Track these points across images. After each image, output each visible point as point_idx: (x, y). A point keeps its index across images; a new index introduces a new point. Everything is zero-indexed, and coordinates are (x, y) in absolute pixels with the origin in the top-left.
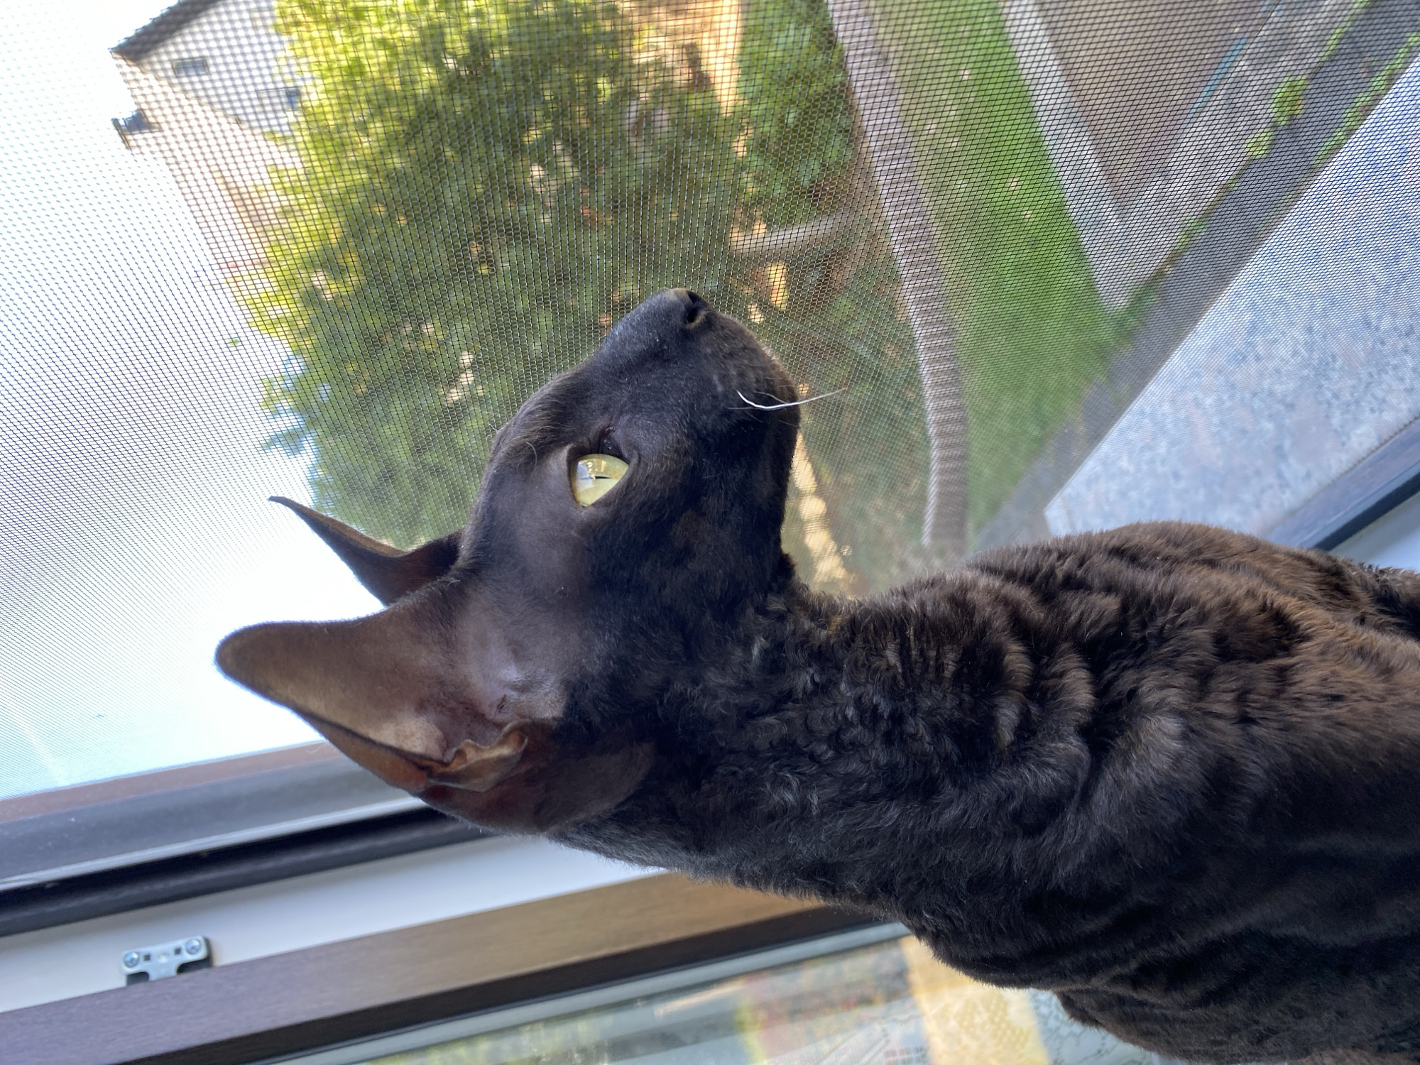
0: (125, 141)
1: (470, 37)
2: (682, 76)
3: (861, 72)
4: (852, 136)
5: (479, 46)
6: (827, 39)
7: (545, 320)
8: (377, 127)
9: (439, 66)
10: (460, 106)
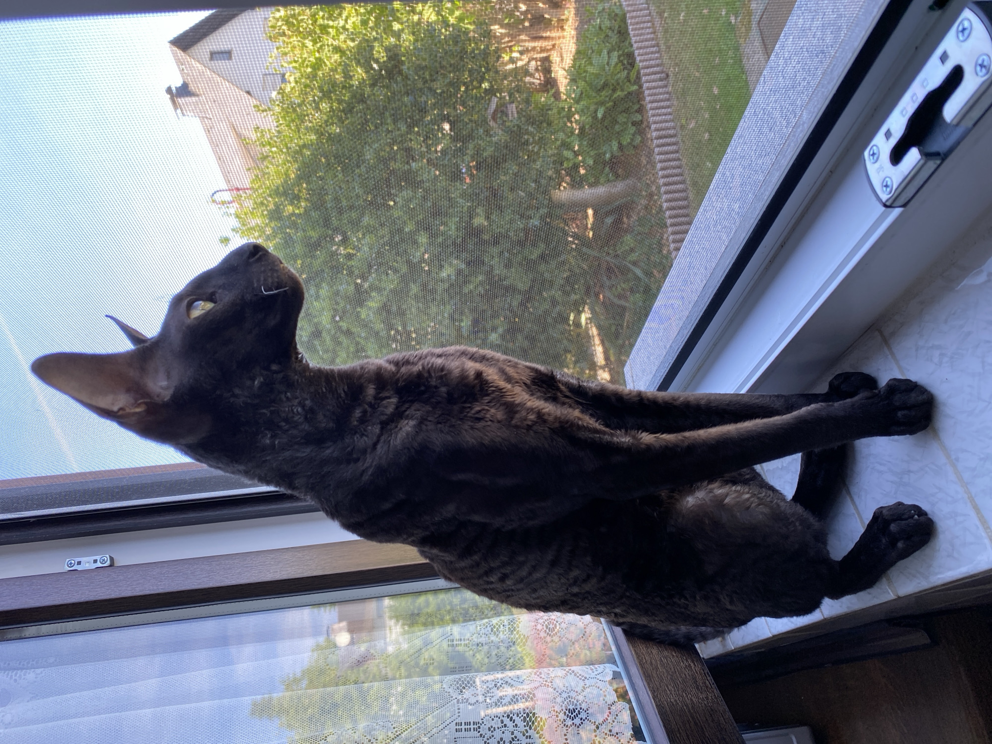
0: (174, 102)
1: (388, 50)
2: (537, 79)
3: (649, 84)
4: (641, 127)
5: (393, 54)
6: (629, 60)
7: (423, 239)
8: (324, 106)
9: (368, 68)
10: (381, 94)
